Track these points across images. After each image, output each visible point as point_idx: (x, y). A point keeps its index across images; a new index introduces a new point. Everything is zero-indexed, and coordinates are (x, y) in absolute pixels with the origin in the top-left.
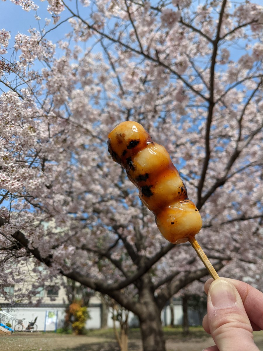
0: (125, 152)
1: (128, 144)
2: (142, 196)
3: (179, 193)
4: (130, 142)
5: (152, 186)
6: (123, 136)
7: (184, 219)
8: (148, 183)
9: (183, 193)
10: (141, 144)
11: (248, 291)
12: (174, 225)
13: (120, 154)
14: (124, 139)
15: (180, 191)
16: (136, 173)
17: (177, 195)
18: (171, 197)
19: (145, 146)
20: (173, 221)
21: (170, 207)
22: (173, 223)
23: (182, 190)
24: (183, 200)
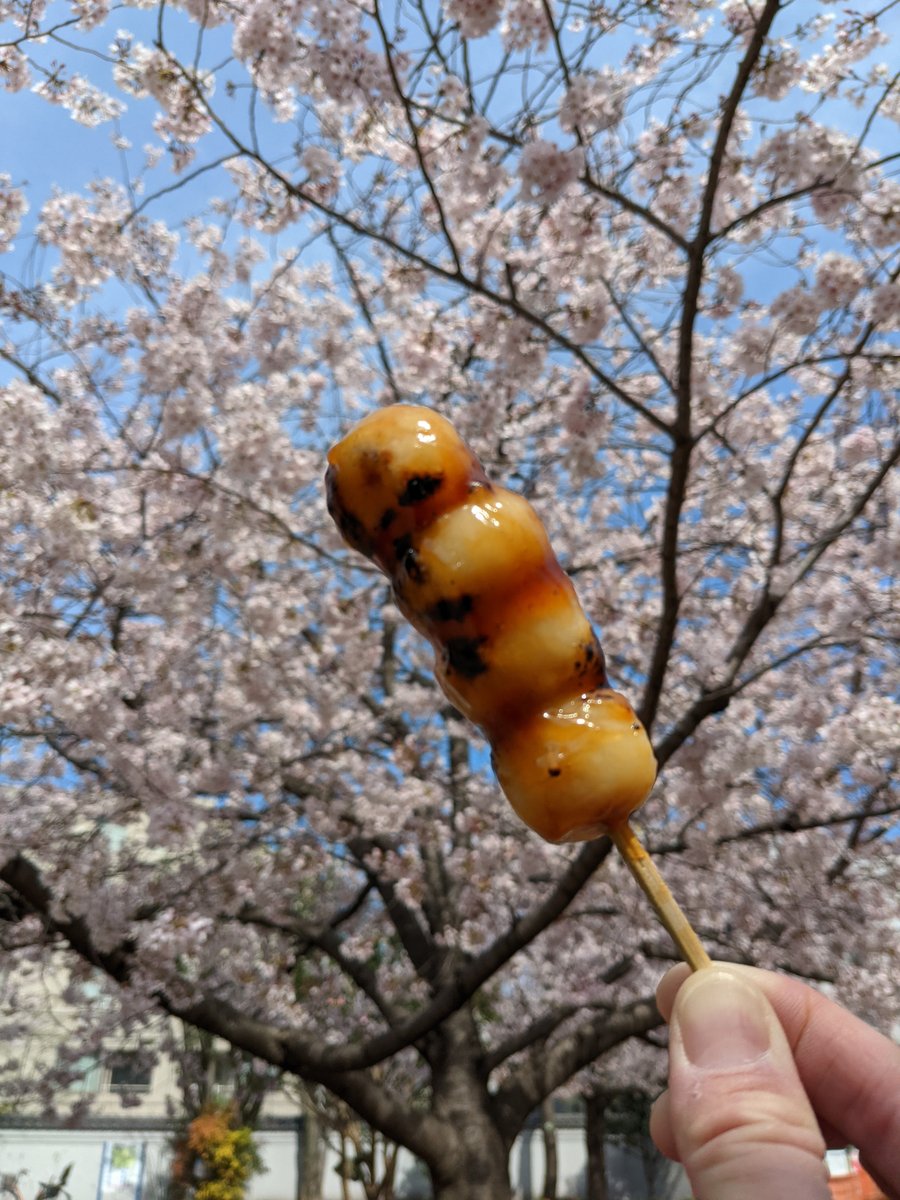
0: (387, 518)
1: (401, 487)
2: (448, 673)
3: (578, 665)
4: (410, 483)
5: (484, 640)
6: (386, 458)
7: (597, 759)
8: (468, 628)
9: (590, 666)
10: (450, 488)
11: (808, 1012)
12: (559, 778)
13: (370, 519)
14: (387, 470)
15: (583, 659)
16: (428, 594)
17: (571, 672)
18: (550, 680)
19: (464, 494)
20: (554, 765)
21: (546, 715)
22: (555, 773)
23: (589, 654)
24: (592, 691)
